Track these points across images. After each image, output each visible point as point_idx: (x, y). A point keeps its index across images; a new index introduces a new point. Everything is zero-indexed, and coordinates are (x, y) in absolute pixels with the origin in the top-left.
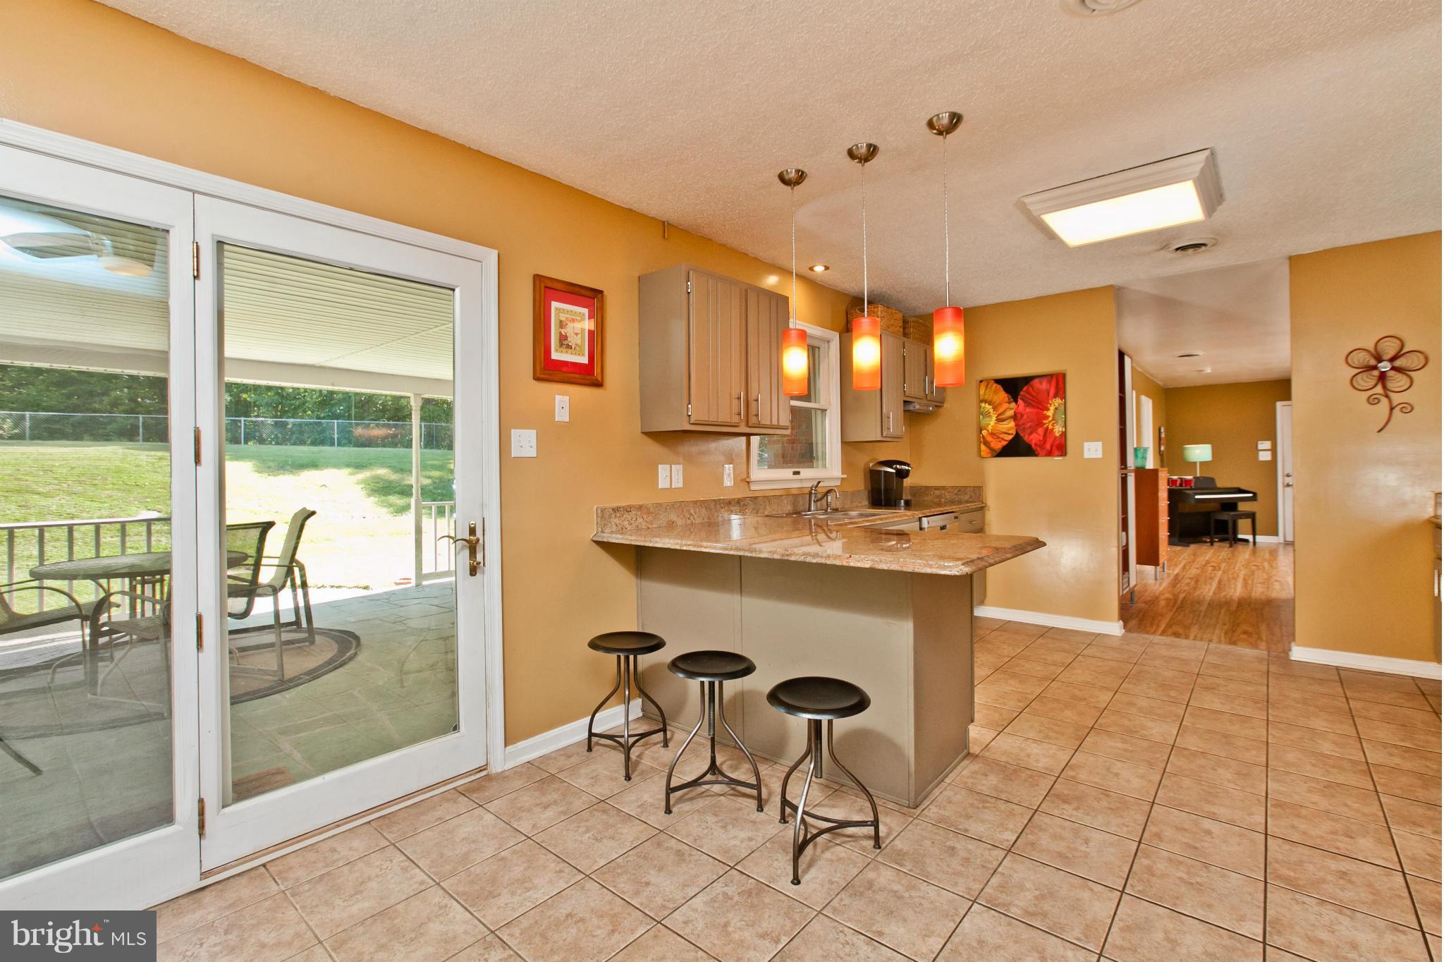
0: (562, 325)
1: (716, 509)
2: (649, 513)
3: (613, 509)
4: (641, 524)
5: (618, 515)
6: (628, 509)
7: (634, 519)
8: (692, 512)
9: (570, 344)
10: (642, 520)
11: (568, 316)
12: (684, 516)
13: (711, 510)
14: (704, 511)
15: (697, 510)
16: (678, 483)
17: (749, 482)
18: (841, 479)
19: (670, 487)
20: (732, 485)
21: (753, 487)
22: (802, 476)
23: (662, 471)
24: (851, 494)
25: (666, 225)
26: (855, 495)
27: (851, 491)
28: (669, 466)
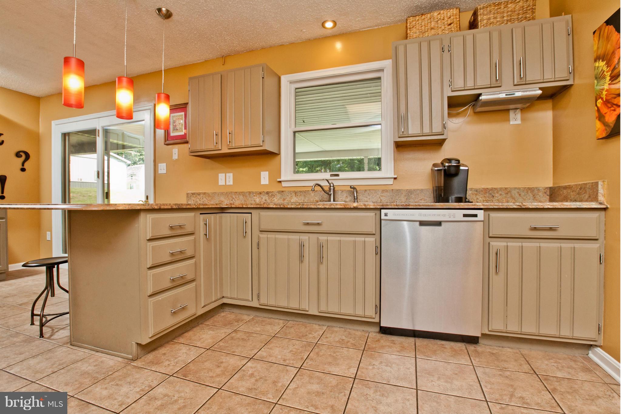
0: (174, 122)
1: (250, 196)
2: (209, 196)
3: (192, 193)
4: (205, 201)
5: (194, 196)
6: (199, 194)
7: (202, 198)
8: (234, 197)
9: (177, 128)
10: (206, 199)
11: (176, 118)
12: (229, 198)
13: (246, 197)
14: (241, 197)
15: (237, 196)
16: (230, 182)
17: (280, 182)
18: (393, 179)
19: (224, 184)
20: (268, 184)
21: (284, 184)
22: (341, 177)
23: (221, 176)
24: (406, 192)
25: (224, 58)
26: (413, 193)
27: (407, 190)
28: (224, 174)
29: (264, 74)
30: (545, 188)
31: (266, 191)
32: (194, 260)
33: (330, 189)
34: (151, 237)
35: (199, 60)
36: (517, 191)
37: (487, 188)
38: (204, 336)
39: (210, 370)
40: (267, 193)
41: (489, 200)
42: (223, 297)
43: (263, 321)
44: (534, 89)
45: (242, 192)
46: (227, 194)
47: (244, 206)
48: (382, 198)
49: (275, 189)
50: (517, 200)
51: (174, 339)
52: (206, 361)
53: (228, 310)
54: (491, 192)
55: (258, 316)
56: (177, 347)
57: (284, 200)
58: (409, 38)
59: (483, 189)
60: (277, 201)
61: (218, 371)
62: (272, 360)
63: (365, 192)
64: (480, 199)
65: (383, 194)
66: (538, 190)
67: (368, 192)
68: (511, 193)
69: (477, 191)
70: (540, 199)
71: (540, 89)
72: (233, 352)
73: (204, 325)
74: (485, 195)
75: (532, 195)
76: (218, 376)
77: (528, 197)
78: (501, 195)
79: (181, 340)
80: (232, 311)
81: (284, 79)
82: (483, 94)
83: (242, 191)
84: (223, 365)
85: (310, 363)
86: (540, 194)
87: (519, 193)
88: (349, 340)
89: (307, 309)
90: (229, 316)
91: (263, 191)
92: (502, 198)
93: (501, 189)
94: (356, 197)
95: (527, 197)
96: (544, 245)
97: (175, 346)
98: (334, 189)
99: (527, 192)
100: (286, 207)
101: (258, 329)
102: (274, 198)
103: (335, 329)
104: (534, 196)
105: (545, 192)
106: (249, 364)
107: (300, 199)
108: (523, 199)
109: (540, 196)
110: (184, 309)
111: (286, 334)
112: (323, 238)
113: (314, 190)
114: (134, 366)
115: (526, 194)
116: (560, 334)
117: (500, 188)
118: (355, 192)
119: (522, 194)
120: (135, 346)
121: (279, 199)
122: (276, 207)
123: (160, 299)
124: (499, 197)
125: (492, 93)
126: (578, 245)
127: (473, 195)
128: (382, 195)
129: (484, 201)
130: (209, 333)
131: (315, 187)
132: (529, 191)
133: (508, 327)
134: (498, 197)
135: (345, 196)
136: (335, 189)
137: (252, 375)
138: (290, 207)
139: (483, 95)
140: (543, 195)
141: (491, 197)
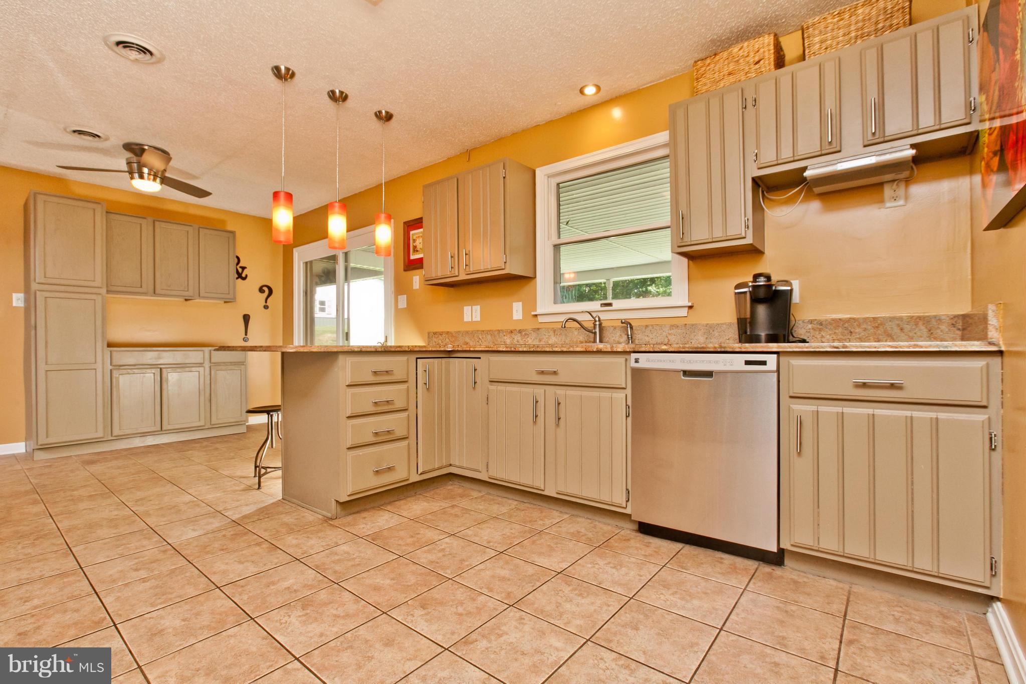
0: (414, 241)
1: (499, 336)
2: (452, 336)
3: (434, 333)
5: (436, 336)
6: (441, 334)
7: (444, 339)
8: (481, 337)
9: (418, 249)
10: (448, 340)
11: (417, 236)
12: (475, 339)
13: (494, 337)
14: (489, 337)
15: (484, 336)
16: (477, 318)
17: (536, 316)
18: (687, 308)
19: (470, 320)
20: (521, 318)
21: (541, 319)
22: (614, 307)
23: (467, 309)
24: (706, 328)
25: (469, 153)
26: (717, 329)
27: (708, 324)
28: (470, 307)
29: (505, 172)
30: (952, 317)
31: (518, 329)
32: (407, 413)
33: (595, 325)
34: (351, 382)
35: (440, 159)
36: (897, 322)
37: (840, 319)
38: (415, 507)
39: (402, 539)
40: (520, 332)
41: (844, 338)
42: (451, 465)
43: (493, 500)
44: (901, 148)
45: (490, 331)
46: (472, 334)
47: (472, 349)
48: (670, 337)
49: (529, 325)
50: (897, 338)
51: (382, 505)
52: (402, 530)
53: (458, 483)
54: (846, 325)
55: (489, 494)
56: (381, 513)
57: (540, 341)
58: (697, 95)
59: (833, 321)
60: (532, 341)
61: (409, 540)
62: (474, 540)
63: (646, 329)
64: (828, 336)
65: (672, 331)
66: (939, 319)
67: (650, 328)
68: (885, 328)
69: (821, 324)
70: (941, 337)
71: (913, 146)
72: (437, 526)
73: (421, 496)
74: (837, 331)
75: (925, 330)
76: (407, 544)
77: (919, 334)
78: (865, 330)
79: (389, 508)
80: (462, 485)
81: (540, 173)
82: (808, 168)
83: (489, 329)
84: (419, 536)
85: (517, 550)
86: (943, 327)
87: (901, 326)
88: (588, 533)
89: (543, 488)
90: (456, 489)
91: (514, 328)
92: (867, 335)
93: (866, 319)
94: (630, 337)
95: (915, 333)
96: (881, 411)
97: (380, 512)
98: (600, 325)
99: (917, 325)
100: (517, 350)
101: (481, 507)
102: (528, 339)
103: (580, 519)
104: (930, 331)
105: (953, 324)
106: (447, 540)
107: (560, 339)
108: (908, 337)
109: (942, 331)
110: (390, 469)
111: (510, 517)
112: (560, 391)
113: (565, 327)
114: (330, 524)
115: (914, 327)
116: (913, 565)
117: (864, 318)
118: (629, 328)
119: (907, 328)
120: (334, 503)
121: (533, 340)
122: (507, 350)
123: (361, 453)
124: (863, 334)
125: (824, 164)
126: (944, 415)
127: (815, 330)
128: (670, 332)
129: (834, 340)
130: (422, 504)
131: (567, 323)
132: (921, 323)
133: (820, 543)
134: (859, 334)
135: (618, 334)
136: (603, 325)
137: (443, 550)
138: (522, 350)
139: (810, 169)
140: (949, 329)
141: (848, 334)
